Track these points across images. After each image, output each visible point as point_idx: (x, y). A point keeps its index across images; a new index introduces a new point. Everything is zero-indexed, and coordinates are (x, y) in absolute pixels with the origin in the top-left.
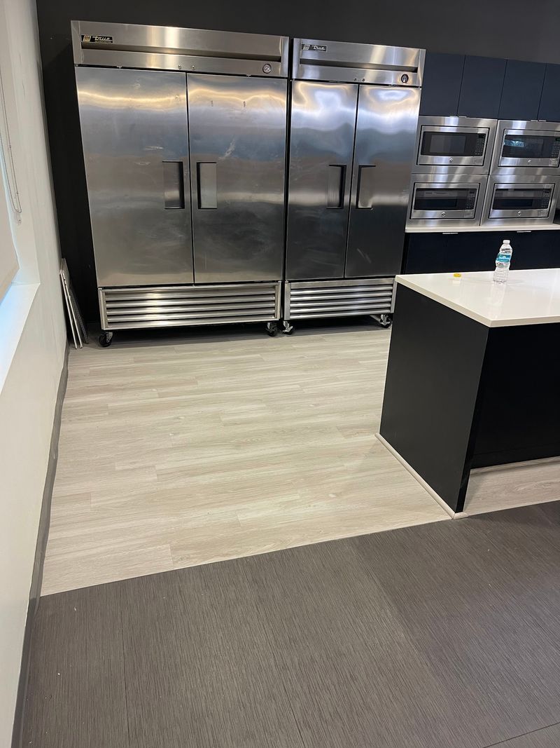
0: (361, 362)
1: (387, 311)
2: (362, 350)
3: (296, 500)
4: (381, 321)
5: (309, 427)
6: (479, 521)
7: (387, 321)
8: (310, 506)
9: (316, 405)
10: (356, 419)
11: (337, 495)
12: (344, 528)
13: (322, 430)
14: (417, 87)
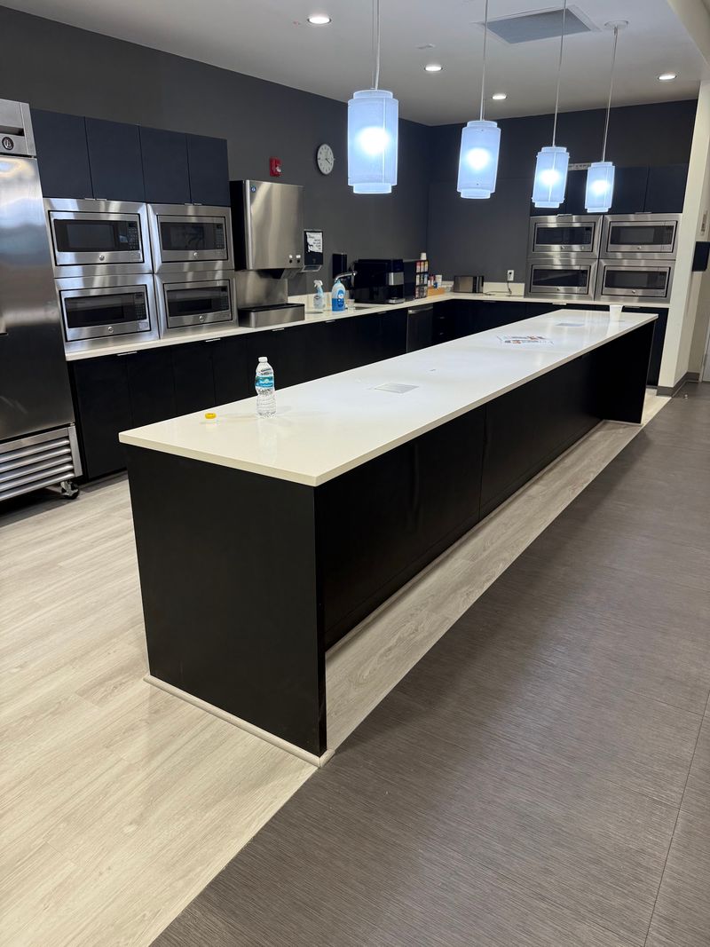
0: (61, 564)
1: (70, 475)
2: (53, 545)
3: (69, 877)
4: (64, 491)
5: (28, 714)
6: (350, 752)
7: (73, 488)
8: (101, 874)
9: (21, 667)
10: (102, 664)
11: (139, 821)
12: (181, 883)
13: (55, 709)
14: (30, 157)
